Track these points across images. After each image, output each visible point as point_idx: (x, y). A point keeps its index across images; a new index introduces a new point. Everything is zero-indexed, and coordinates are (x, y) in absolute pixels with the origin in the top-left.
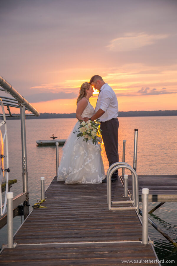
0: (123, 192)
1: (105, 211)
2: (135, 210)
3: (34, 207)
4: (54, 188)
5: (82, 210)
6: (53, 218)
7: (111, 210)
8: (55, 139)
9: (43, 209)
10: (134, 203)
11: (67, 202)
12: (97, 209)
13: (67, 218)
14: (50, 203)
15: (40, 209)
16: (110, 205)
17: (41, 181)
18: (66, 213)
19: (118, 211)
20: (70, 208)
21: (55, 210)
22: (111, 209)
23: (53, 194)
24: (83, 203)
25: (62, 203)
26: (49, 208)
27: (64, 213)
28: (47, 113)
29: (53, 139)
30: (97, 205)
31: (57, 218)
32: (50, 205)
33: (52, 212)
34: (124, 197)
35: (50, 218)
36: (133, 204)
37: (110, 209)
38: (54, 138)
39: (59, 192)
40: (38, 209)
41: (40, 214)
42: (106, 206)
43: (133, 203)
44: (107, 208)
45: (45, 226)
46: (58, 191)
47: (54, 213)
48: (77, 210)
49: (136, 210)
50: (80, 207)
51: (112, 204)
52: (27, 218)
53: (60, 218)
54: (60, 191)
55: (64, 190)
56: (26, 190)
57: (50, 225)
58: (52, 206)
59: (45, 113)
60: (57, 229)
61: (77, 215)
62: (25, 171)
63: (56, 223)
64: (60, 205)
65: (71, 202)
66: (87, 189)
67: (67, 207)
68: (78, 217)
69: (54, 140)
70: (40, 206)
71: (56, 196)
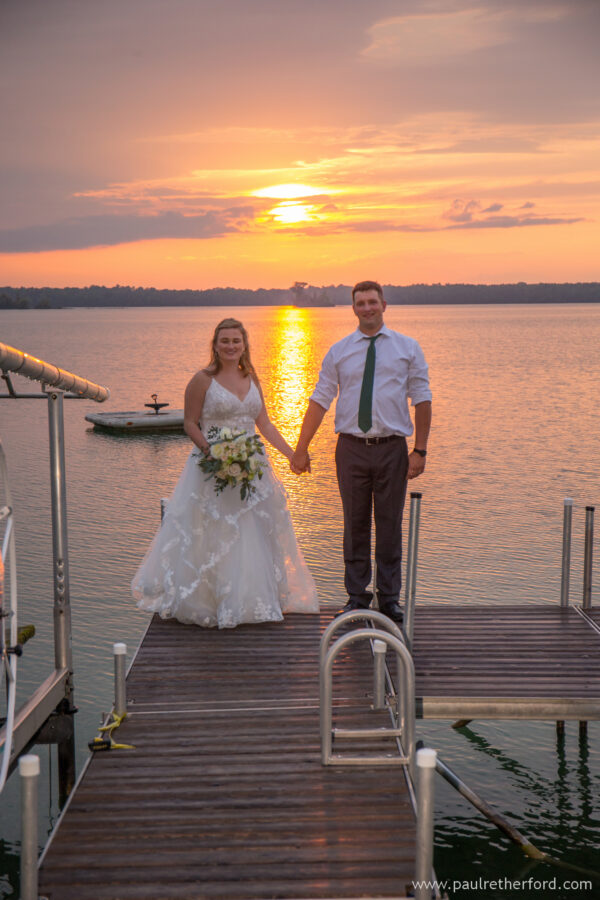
0: (369, 682)
1: (312, 767)
2: (402, 765)
3: (95, 748)
4: (154, 659)
5: (243, 763)
6: (154, 798)
7: (329, 766)
8: (161, 410)
9: (122, 755)
10: (403, 738)
11: (194, 727)
12: (286, 762)
13: (196, 797)
14: (143, 729)
15: (114, 756)
16: (327, 746)
17: (116, 656)
18: (194, 775)
19: (352, 771)
20: (207, 754)
21: (158, 760)
22: (329, 763)
23: (151, 687)
24: (245, 731)
25: (179, 727)
26: (141, 751)
27: (187, 776)
28: (123, 288)
29: (153, 410)
30: (288, 742)
31: (165, 797)
32: (144, 738)
33: (149, 772)
34: (372, 706)
35: (143, 798)
36: (398, 739)
37: (326, 763)
38: (157, 407)
39: (172, 680)
40: (107, 757)
41: (111, 778)
42: (317, 747)
43: (400, 737)
44: (317, 756)
45: (128, 829)
46: (167, 675)
47: (157, 772)
48: (225, 764)
49: (407, 765)
50: (234, 748)
51: (333, 738)
52: (75, 795)
53: (173, 797)
54: (173, 675)
55: (185, 668)
56: (64, 665)
57: (144, 824)
58: (151, 742)
59: (118, 286)
60: (166, 844)
61: (226, 784)
62: (61, 604)
63: (164, 816)
64: (175, 737)
65: (208, 727)
66: (259, 667)
67: (195, 749)
68: (227, 795)
69: (157, 414)
70: (113, 743)
71: (161, 695)
